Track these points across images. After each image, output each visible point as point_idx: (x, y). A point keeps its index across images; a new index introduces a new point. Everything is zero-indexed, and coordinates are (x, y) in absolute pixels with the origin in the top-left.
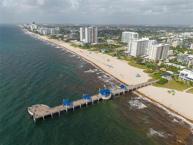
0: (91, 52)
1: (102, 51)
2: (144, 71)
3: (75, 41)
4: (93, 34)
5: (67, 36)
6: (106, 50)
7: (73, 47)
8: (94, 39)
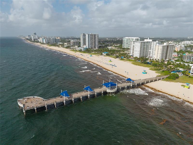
0: (92, 55)
1: (103, 54)
2: (150, 69)
3: (75, 47)
5: (67, 43)
6: (107, 53)
7: (73, 52)
8: (94, 45)
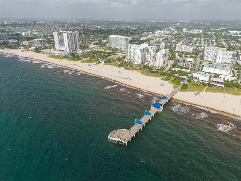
1: (101, 61)
2: (162, 79)
3: (51, 50)
4: (73, 40)
5: (28, 43)
8: (75, 45)
